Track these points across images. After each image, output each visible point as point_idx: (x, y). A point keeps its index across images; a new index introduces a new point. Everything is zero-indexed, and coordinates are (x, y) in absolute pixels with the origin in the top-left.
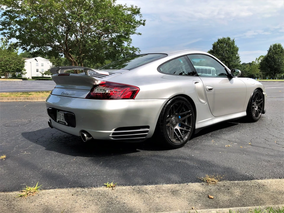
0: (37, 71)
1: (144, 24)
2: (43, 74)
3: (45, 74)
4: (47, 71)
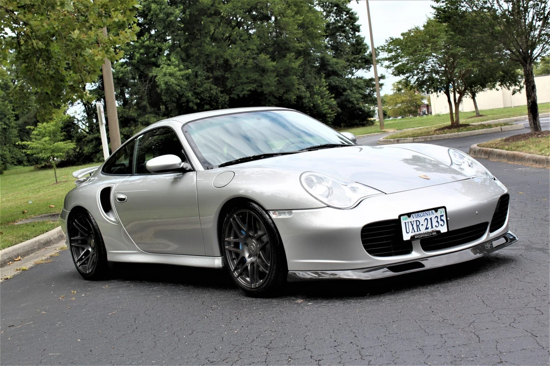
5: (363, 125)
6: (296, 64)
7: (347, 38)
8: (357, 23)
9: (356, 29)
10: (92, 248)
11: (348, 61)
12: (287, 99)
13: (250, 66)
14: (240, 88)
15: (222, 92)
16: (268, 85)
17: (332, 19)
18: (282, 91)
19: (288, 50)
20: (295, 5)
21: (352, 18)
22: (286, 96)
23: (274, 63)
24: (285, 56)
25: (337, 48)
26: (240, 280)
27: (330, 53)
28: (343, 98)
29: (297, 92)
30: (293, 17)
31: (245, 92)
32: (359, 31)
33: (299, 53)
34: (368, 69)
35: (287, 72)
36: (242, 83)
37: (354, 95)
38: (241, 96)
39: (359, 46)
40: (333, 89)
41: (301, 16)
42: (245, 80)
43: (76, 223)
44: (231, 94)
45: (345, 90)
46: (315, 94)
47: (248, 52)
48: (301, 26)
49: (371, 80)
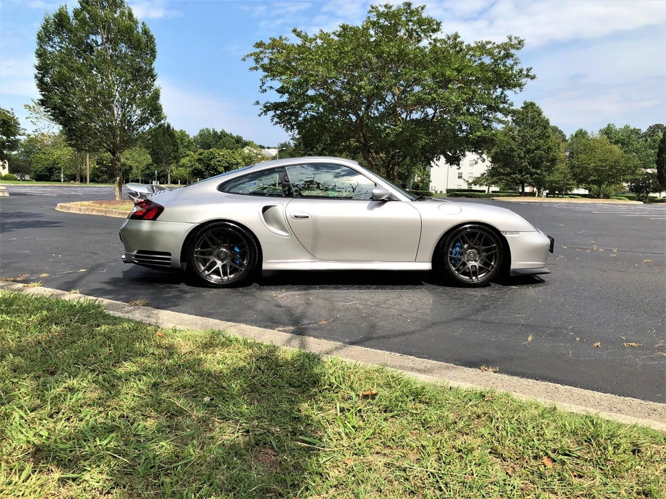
0: (460, 177)
1: (533, 78)
2: (470, 184)
3: (475, 183)
4: (479, 178)
43: (208, 235)
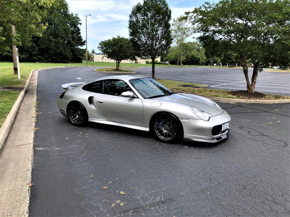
5: (79, 62)
6: (62, 41)
7: (76, 35)
8: (80, 32)
9: (80, 33)
10: (78, 115)
11: (76, 42)
12: (57, 51)
13: (46, 39)
14: (42, 45)
15: (36, 46)
16: (52, 46)
17: (73, 29)
18: (56, 49)
19: (59, 36)
20: (63, 23)
21: (79, 30)
22: (57, 50)
23: (55, 40)
24: (58, 38)
25: (73, 38)
26: (159, 137)
27: (71, 40)
28: (74, 54)
29: (61, 50)
30: (62, 26)
31: (44, 47)
32: (80, 34)
33: (62, 38)
34: (82, 46)
35: (58, 43)
36: (43, 44)
37: (78, 53)
38: (42, 48)
39: (80, 39)
40: (72, 51)
41: (64, 26)
42: (44, 43)
43: (72, 106)
44: (39, 47)
45: (75, 51)
46: (66, 51)
47: (46, 35)
48: (64, 30)
49: (83, 49)
